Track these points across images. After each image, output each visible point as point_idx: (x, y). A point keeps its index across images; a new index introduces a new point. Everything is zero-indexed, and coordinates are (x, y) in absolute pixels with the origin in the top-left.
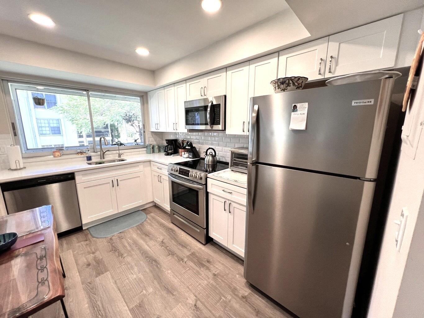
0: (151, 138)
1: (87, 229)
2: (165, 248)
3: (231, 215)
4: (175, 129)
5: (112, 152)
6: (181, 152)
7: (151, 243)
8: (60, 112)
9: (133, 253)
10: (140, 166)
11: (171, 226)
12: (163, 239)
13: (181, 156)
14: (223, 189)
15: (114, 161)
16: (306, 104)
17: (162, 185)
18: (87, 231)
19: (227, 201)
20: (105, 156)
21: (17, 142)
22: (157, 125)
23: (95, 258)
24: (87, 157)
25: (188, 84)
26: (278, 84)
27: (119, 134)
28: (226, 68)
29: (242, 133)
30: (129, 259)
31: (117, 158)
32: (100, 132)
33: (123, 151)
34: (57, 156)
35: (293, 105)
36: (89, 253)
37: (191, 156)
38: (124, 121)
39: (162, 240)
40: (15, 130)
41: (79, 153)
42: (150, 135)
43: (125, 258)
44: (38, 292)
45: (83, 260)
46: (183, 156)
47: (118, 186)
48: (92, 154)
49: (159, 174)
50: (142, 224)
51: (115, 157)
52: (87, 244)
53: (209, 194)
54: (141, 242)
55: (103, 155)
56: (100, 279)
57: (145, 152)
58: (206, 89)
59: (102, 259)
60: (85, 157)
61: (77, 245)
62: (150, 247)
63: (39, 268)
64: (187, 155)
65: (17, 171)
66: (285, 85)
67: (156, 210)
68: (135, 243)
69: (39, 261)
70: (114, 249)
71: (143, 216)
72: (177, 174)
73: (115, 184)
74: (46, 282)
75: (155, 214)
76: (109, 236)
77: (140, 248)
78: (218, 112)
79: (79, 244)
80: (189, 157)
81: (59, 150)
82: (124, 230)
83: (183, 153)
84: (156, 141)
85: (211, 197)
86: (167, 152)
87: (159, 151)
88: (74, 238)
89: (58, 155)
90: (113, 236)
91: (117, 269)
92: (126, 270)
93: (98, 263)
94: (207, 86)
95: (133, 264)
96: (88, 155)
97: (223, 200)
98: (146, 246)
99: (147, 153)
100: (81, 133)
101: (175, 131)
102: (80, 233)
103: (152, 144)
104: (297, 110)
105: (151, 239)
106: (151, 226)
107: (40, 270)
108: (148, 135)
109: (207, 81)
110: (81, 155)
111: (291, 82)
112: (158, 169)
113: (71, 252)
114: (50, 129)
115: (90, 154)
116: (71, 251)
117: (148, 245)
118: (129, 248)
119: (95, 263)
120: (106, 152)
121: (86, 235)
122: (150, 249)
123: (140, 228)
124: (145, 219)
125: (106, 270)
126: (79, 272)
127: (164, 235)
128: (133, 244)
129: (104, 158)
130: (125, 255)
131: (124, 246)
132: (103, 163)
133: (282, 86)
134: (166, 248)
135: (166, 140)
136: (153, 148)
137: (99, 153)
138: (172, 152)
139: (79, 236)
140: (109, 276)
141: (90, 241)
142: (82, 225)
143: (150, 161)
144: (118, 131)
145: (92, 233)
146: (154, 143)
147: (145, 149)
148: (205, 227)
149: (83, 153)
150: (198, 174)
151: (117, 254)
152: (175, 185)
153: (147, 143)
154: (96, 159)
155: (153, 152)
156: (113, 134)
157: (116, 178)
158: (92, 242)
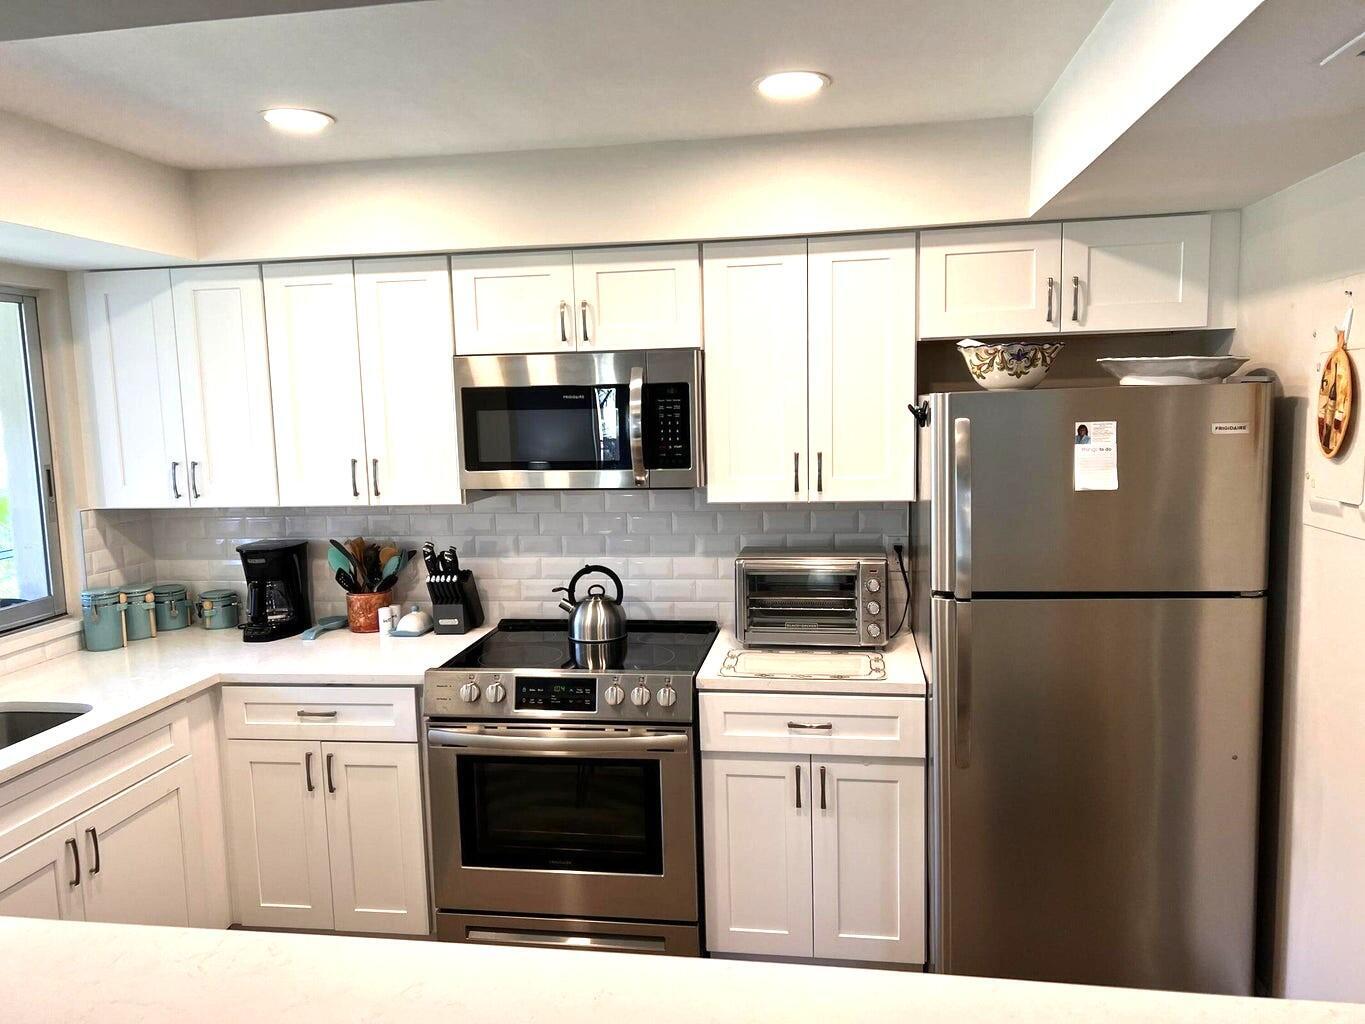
0: (96, 548)
3: (824, 815)
6: (370, 610)
10: (174, 727)
13: (371, 628)
16: (1112, 426)
17: (340, 803)
26: (1003, 357)
28: (700, 248)
29: (793, 497)
35: (1078, 425)
37: (455, 622)
42: (92, 532)
46: (384, 626)
47: (97, 867)
53: (705, 762)
58: (593, 311)
64: (414, 619)
66: (1024, 363)
72: (503, 710)
78: (677, 415)
80: (433, 630)
83: (383, 613)
85: (715, 772)
86: (262, 618)
94: (592, 303)
97: (787, 768)
104: (1089, 439)
108: (85, 533)
111: (1039, 355)
133: (1014, 364)
138: (288, 614)
143: (218, 687)
148: (696, 915)
153: (77, 584)
155: (134, 635)
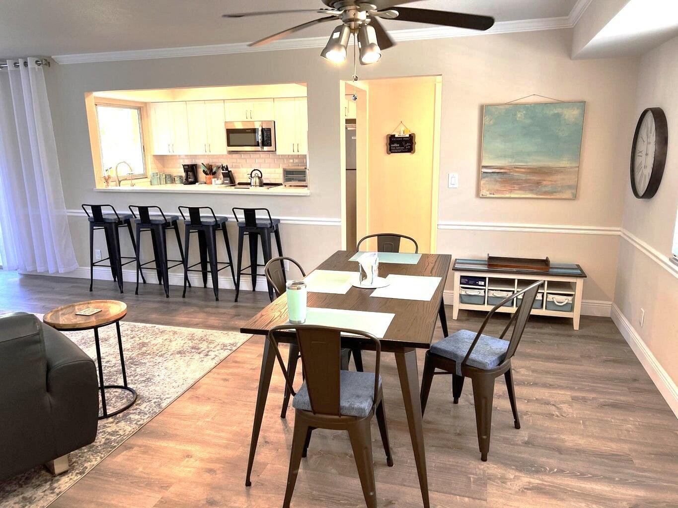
0: (153, 164)
4: (208, 151)
6: (210, 179)
28: (274, 99)
29: (293, 153)
46: (213, 182)
64: (220, 181)
78: (269, 135)
80: (223, 184)
86: (187, 180)
94: (252, 111)
108: (151, 160)
135: (185, 165)
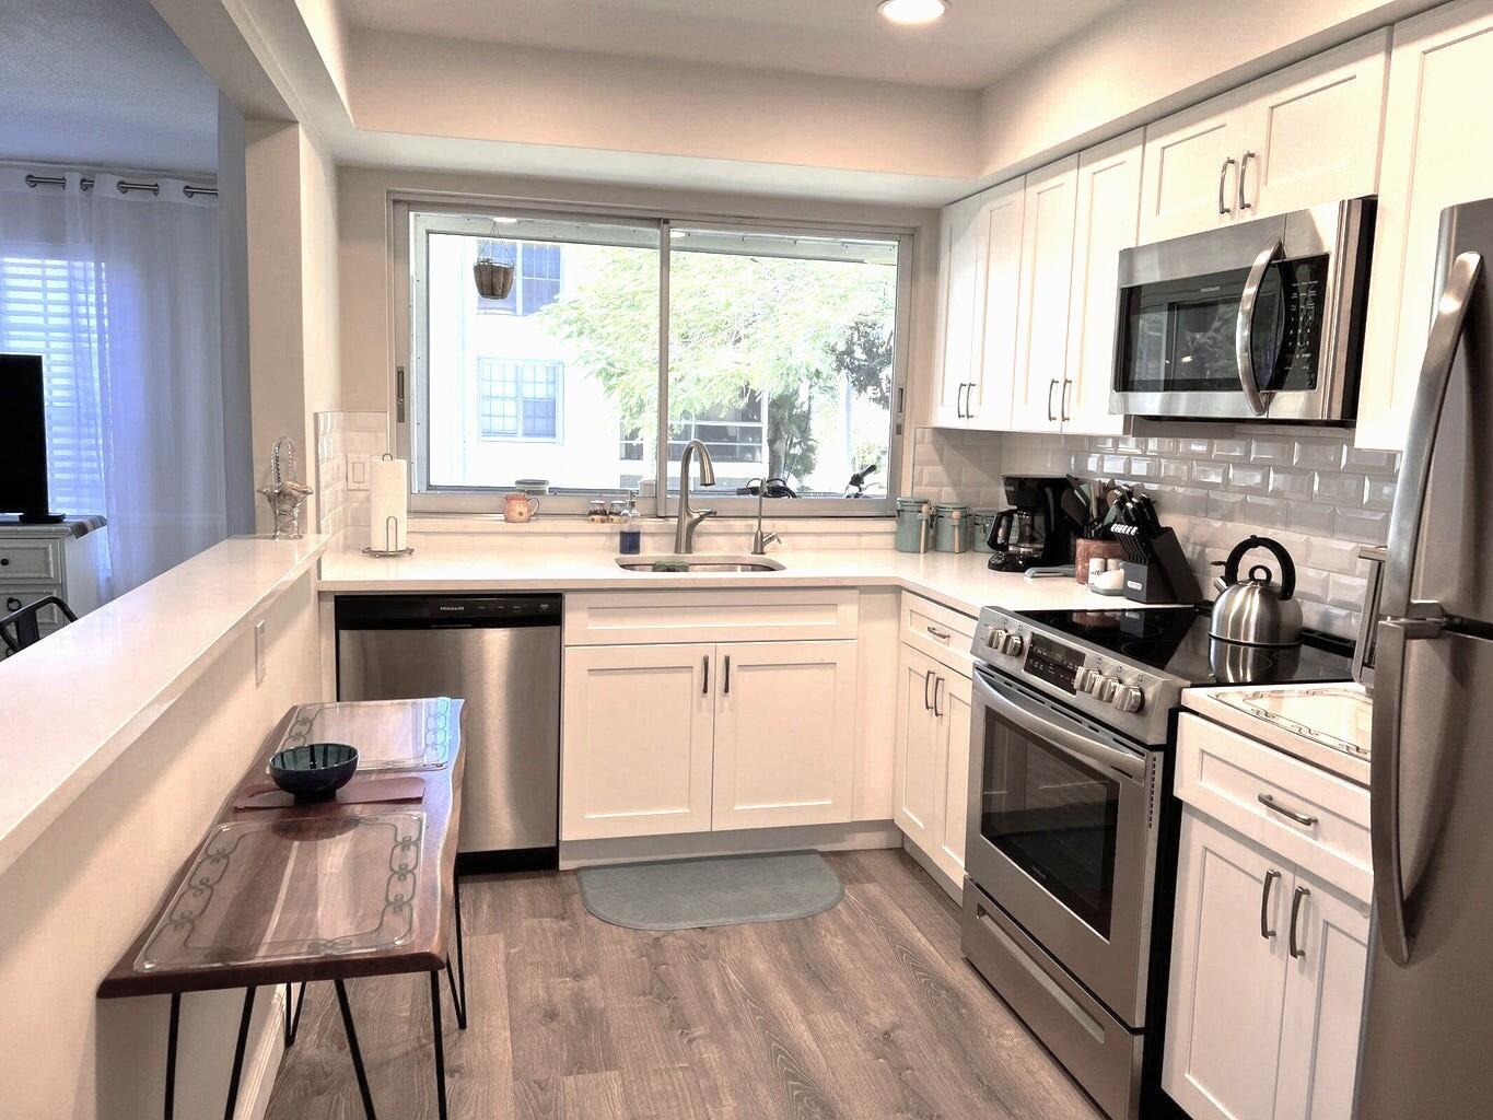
0: (928, 463)
1: (576, 872)
2: (894, 1069)
3: (1302, 971)
4: (1056, 413)
5: (732, 522)
6: (1087, 559)
7: (830, 1022)
8: (567, 329)
9: (735, 1034)
10: (841, 608)
11: (959, 975)
12: (895, 1027)
13: (1084, 579)
14: (1268, 791)
15: (731, 566)
17: (944, 730)
18: (572, 879)
19: (1287, 875)
20: (698, 542)
21: (402, 448)
22: (965, 389)
23: (578, 998)
24: (623, 534)
25: (1154, 147)
27: (811, 449)
28: (1392, 24)
30: (711, 1054)
31: (748, 556)
32: (720, 433)
33: (780, 525)
34: (517, 517)
36: (562, 971)
37: (1138, 586)
38: (843, 381)
39: (887, 1027)
40: (403, 397)
41: (595, 513)
42: (927, 449)
43: (694, 1043)
44: (381, 924)
45: (534, 988)
46: (1092, 578)
47: (726, 690)
48: (648, 525)
49: (934, 667)
50: (809, 921)
51: (741, 549)
52: (561, 934)
53: (1184, 816)
54: (782, 999)
55: (686, 538)
56: (580, 1085)
57: (890, 539)
58: (1259, 165)
59: (604, 1009)
60: (615, 534)
61: (527, 923)
62: (817, 1038)
63: (396, 868)
64: (1114, 576)
65: (387, 560)
67: (899, 874)
68: (756, 992)
69: (398, 851)
70: (660, 990)
71: (826, 883)
72: (1016, 667)
73: (716, 678)
74: (406, 910)
75: (886, 893)
76: (654, 928)
77: (771, 1025)
78: (1313, 305)
79: (534, 922)
80: (1123, 592)
81: (528, 492)
82: (721, 920)
83: (1095, 564)
84: (955, 484)
85: (1194, 837)
86: (1004, 547)
87: (968, 545)
88: (521, 892)
89: (521, 514)
90: (669, 933)
91: (652, 1077)
92: (686, 1092)
93: (586, 1024)
94: (1262, 153)
95: (723, 1081)
96: (631, 526)
97: (1261, 866)
98: (802, 1027)
99: (899, 548)
100: (634, 435)
101: (1054, 428)
102: (546, 881)
103: (933, 501)
105: (835, 1004)
106: (855, 943)
107: (398, 873)
108: (918, 448)
109: (1265, 119)
110: (602, 521)
112: (929, 637)
113: (502, 944)
114: (518, 412)
115: (637, 522)
116: (499, 940)
117: (812, 1027)
118: (721, 1006)
119: (572, 1017)
120: (701, 518)
121: (566, 896)
122: (814, 1046)
123: (797, 939)
124: (831, 899)
125: (611, 1063)
126: (512, 1030)
127: (907, 1009)
128: (745, 998)
129: (689, 549)
130: (699, 1031)
131: (705, 992)
132: (685, 568)
134: (899, 1070)
135: (1009, 480)
136: (935, 520)
137: (674, 522)
138: (1037, 550)
139: (540, 890)
140: (616, 1089)
141: (576, 926)
142: (558, 846)
143: (898, 590)
144: (805, 432)
145: (590, 893)
146: (946, 495)
147: (890, 525)
148: (1139, 1022)
149: (611, 513)
150: (1129, 681)
151: (667, 1013)
152: (1004, 735)
153: (906, 492)
154: (658, 550)
155: (933, 545)
156: (781, 446)
157: (724, 650)
158: (583, 933)
